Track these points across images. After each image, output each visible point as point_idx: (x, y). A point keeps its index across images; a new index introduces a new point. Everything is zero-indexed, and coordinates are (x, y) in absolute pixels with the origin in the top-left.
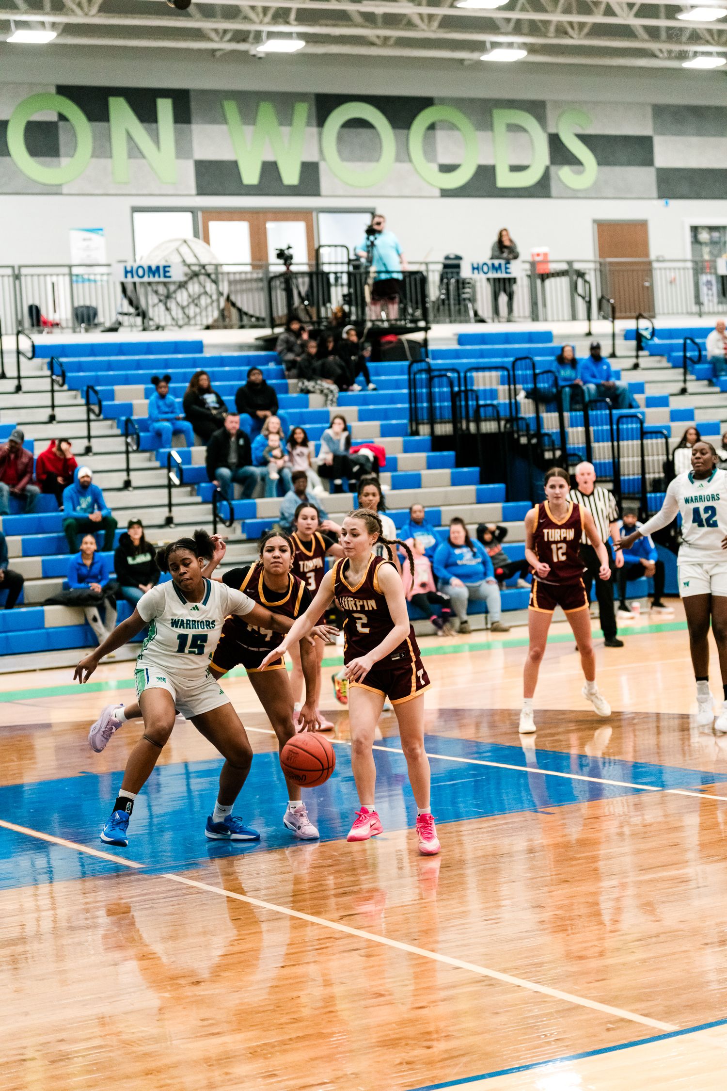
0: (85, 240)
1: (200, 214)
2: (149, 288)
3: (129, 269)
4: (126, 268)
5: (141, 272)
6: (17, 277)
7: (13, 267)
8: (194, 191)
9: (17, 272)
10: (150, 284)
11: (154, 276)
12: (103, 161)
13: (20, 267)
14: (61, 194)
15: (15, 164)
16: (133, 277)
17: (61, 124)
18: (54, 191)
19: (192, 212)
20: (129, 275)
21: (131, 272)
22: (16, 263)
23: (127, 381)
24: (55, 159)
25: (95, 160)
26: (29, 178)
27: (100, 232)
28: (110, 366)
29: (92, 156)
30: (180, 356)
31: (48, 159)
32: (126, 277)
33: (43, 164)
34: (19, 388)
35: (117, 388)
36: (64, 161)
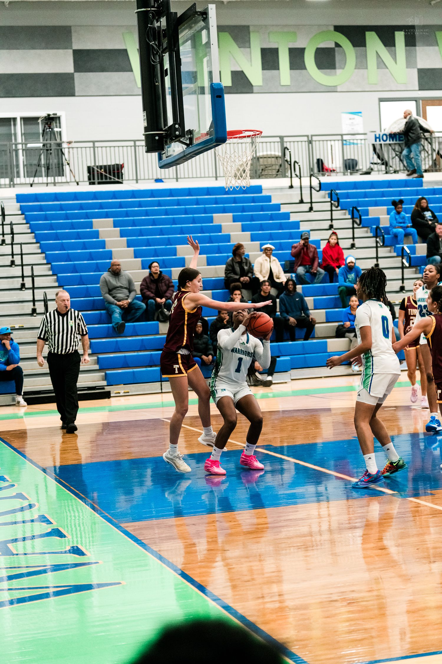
0: (350, 119)
1: (421, 101)
2: (390, 148)
3: (378, 136)
4: (375, 135)
5: (385, 138)
6: (310, 142)
7: (308, 136)
8: (417, 88)
9: (310, 139)
10: (390, 145)
11: (393, 141)
12: (362, 71)
13: (312, 136)
14: (336, 92)
15: (309, 73)
16: (380, 141)
17: (336, 49)
18: (332, 90)
19: (416, 101)
20: (378, 140)
21: (379, 138)
22: (310, 134)
23: (376, 204)
24: (333, 71)
25: (356, 70)
26: (318, 83)
27: (360, 114)
28: (365, 195)
29: (355, 69)
30: (409, 189)
31: (328, 70)
32: (376, 141)
33: (325, 74)
34: (311, 209)
35: (370, 208)
36: (338, 71)
